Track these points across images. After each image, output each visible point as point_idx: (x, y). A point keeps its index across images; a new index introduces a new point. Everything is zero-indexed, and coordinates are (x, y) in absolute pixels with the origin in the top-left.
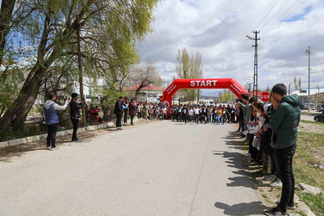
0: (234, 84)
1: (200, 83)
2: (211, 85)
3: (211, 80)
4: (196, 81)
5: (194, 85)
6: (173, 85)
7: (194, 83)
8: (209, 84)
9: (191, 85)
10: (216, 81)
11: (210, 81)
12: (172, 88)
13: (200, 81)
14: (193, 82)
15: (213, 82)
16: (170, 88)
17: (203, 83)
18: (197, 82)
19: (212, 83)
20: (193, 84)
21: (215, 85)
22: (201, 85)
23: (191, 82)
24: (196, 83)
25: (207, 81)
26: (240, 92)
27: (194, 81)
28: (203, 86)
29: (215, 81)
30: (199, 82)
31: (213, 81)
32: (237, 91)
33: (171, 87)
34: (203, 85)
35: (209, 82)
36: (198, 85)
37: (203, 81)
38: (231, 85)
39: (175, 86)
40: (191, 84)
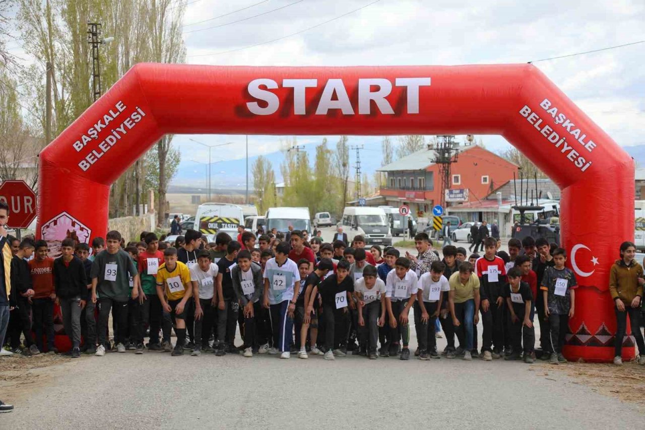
0: (545, 104)
1: (314, 96)
2: (386, 108)
3: (391, 75)
4: (287, 83)
5: (274, 103)
6: (120, 107)
7: (272, 90)
8: (372, 102)
9: (253, 107)
10: (426, 82)
11: (386, 87)
12: (115, 124)
13: (313, 83)
14: (263, 87)
15: (404, 90)
16: (99, 126)
17: (335, 97)
18: (291, 90)
19: (399, 97)
20: (263, 104)
21: (413, 106)
22: (322, 109)
23: (253, 88)
24: (286, 96)
25: (364, 85)
26: (582, 152)
27: (272, 84)
28: (334, 113)
29: (413, 86)
30: (308, 90)
31: (400, 82)
32: (566, 148)
33: (107, 119)
34: (335, 105)
35: (375, 89)
36: (300, 107)
37: (336, 85)
38: (525, 111)
39: (138, 115)
40: (253, 99)
